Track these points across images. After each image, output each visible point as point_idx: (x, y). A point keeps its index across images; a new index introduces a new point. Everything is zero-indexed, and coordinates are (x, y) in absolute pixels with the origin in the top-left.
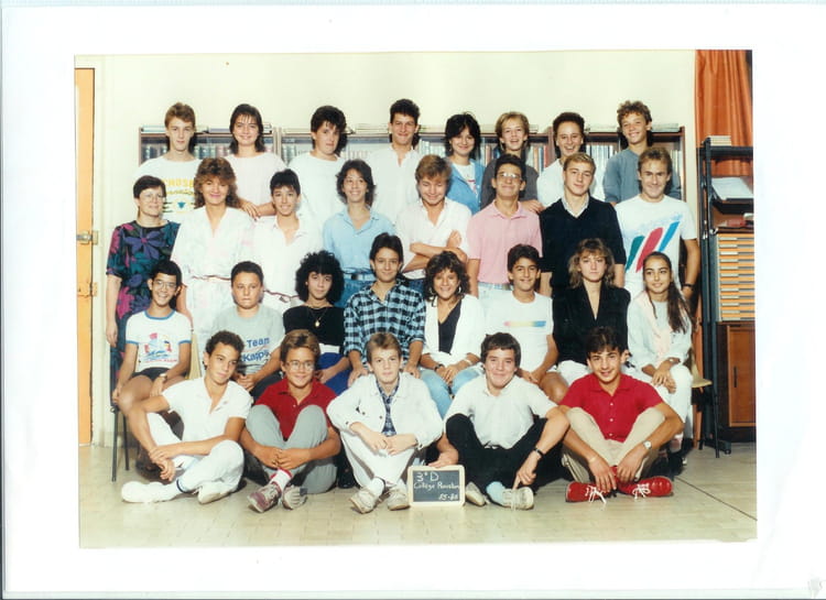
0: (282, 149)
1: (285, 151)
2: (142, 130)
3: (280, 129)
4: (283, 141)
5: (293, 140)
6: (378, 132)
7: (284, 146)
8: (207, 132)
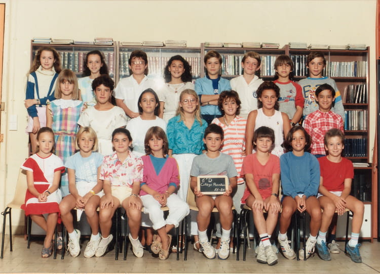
0: (120, 55)
1: (122, 56)
2: (33, 41)
3: (119, 42)
4: (120, 50)
5: (127, 49)
6: (179, 45)
7: (121, 53)
8: (73, 44)
